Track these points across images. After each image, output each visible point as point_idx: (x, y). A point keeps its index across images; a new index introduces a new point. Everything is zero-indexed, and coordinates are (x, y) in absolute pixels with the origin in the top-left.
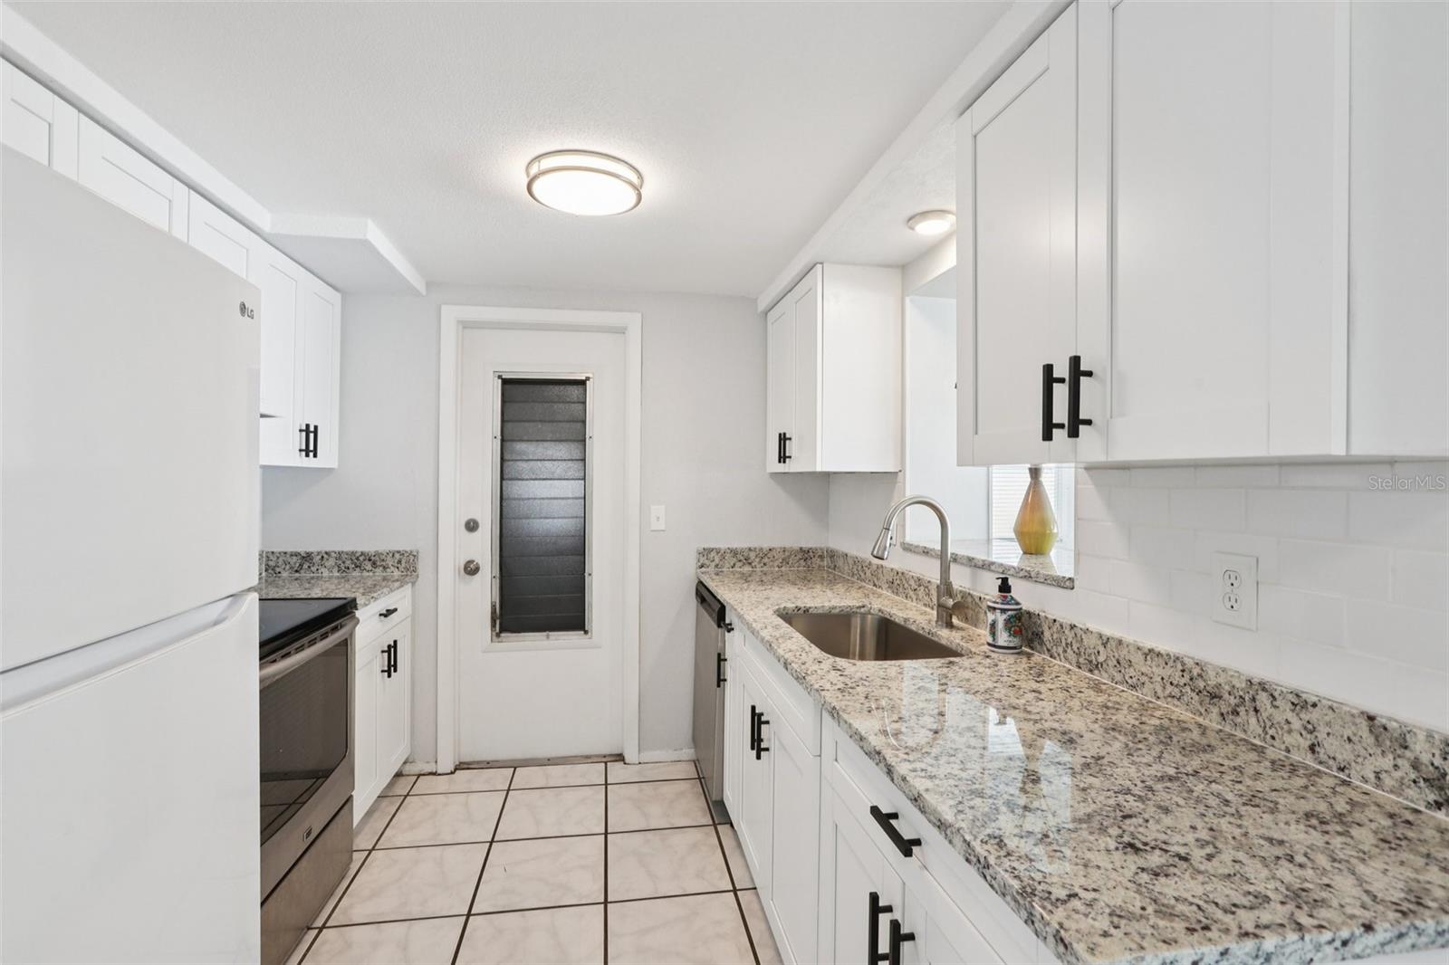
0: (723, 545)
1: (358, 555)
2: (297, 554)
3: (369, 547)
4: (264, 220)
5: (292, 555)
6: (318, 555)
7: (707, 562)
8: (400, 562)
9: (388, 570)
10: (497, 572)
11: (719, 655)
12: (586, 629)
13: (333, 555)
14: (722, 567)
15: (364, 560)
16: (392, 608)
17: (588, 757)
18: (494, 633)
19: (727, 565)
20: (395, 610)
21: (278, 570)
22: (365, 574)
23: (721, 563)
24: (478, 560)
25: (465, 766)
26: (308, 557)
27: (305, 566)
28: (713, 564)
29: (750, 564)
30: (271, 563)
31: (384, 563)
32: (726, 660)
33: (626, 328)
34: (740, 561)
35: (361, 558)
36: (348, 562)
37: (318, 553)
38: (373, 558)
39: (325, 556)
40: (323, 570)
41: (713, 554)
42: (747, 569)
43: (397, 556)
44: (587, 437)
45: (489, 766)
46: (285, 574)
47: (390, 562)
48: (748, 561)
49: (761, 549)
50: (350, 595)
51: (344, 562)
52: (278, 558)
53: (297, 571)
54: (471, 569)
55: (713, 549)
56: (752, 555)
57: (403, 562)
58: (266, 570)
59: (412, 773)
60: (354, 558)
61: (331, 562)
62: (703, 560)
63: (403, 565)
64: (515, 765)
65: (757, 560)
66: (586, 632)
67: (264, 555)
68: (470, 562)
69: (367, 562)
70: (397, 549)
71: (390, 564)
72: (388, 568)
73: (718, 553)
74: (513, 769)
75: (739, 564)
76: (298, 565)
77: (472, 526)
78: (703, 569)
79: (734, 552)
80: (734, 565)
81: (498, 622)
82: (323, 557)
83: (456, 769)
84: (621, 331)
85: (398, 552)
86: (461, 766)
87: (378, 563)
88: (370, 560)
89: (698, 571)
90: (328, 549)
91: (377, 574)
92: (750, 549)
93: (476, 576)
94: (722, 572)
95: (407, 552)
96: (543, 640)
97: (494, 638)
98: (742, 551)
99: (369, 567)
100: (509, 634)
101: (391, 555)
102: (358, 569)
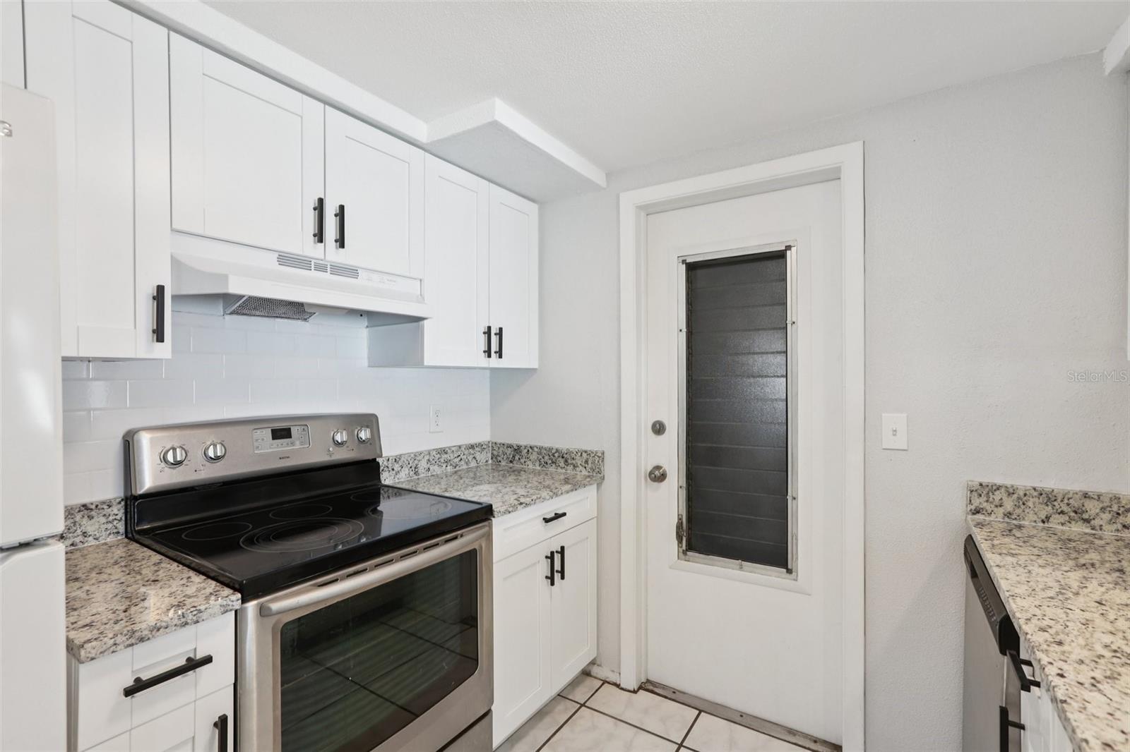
0: (1023, 481)
1: (553, 451)
2: (510, 446)
3: (563, 444)
4: (422, 132)
5: (508, 447)
6: (525, 448)
7: (988, 507)
8: (586, 462)
9: (577, 469)
10: (683, 482)
11: (1004, 712)
12: (789, 567)
13: (536, 449)
14: (1019, 517)
15: (559, 457)
16: (560, 512)
17: (792, 732)
18: (681, 550)
19: (1032, 517)
20: (564, 514)
21: (499, 459)
22: (560, 470)
23: (1018, 511)
24: (666, 467)
25: (651, 688)
26: (518, 450)
27: (517, 458)
28: (1001, 510)
29: (1087, 521)
30: (495, 453)
31: (574, 462)
32: (1022, 727)
33: (838, 170)
34: (1062, 512)
35: (556, 455)
36: (547, 457)
37: (526, 447)
38: (565, 456)
39: (530, 450)
40: (528, 462)
41: (998, 496)
42: (1078, 528)
43: (584, 455)
44: (789, 321)
45: (673, 696)
46: (503, 463)
47: (579, 461)
48: (1079, 514)
49: (1117, 498)
50: (485, 500)
51: (543, 457)
52: (499, 448)
53: (511, 462)
54: (658, 476)
55: (998, 488)
56: (1092, 507)
57: (590, 462)
58: (492, 458)
59: (599, 676)
60: (550, 454)
61: (534, 456)
62: (977, 502)
63: (590, 465)
64: (703, 707)
65: (1107, 516)
66: (789, 571)
67: (490, 445)
68: (658, 468)
69: (560, 459)
70: (585, 448)
71: (579, 463)
72: (578, 466)
73: (1010, 494)
74: (697, 712)
75: (1057, 519)
76: (511, 456)
77: (659, 428)
78: (980, 517)
79: (1048, 498)
80: (1048, 518)
81: (684, 539)
82: (528, 451)
83: (640, 688)
84: (833, 175)
85: (586, 452)
86: (648, 686)
87: (569, 461)
88: (563, 457)
89: (970, 517)
90: (533, 444)
91: (569, 472)
92: (1086, 496)
93: (663, 483)
94: (1020, 527)
95: (592, 453)
96: (736, 569)
97: (681, 554)
98: (1066, 497)
99: (562, 464)
100: (697, 555)
101: (580, 454)
102: (554, 465)
